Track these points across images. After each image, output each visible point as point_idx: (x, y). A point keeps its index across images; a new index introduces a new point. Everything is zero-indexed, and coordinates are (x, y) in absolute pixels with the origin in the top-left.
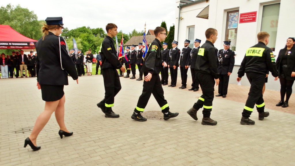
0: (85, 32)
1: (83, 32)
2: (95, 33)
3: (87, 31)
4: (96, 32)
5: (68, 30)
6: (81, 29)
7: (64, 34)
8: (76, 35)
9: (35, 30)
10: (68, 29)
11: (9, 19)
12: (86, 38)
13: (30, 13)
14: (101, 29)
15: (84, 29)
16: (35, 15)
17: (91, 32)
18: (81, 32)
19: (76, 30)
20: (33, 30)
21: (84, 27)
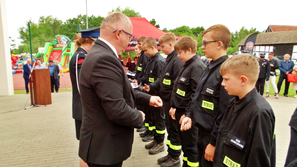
0: (185, 32)
1: (182, 31)
2: (195, 33)
3: (187, 31)
4: (197, 32)
5: (167, 31)
6: (181, 28)
10: (167, 29)
13: (136, 14)
14: (202, 27)
16: (140, 16)
17: (192, 32)
18: (180, 32)
21: (184, 27)
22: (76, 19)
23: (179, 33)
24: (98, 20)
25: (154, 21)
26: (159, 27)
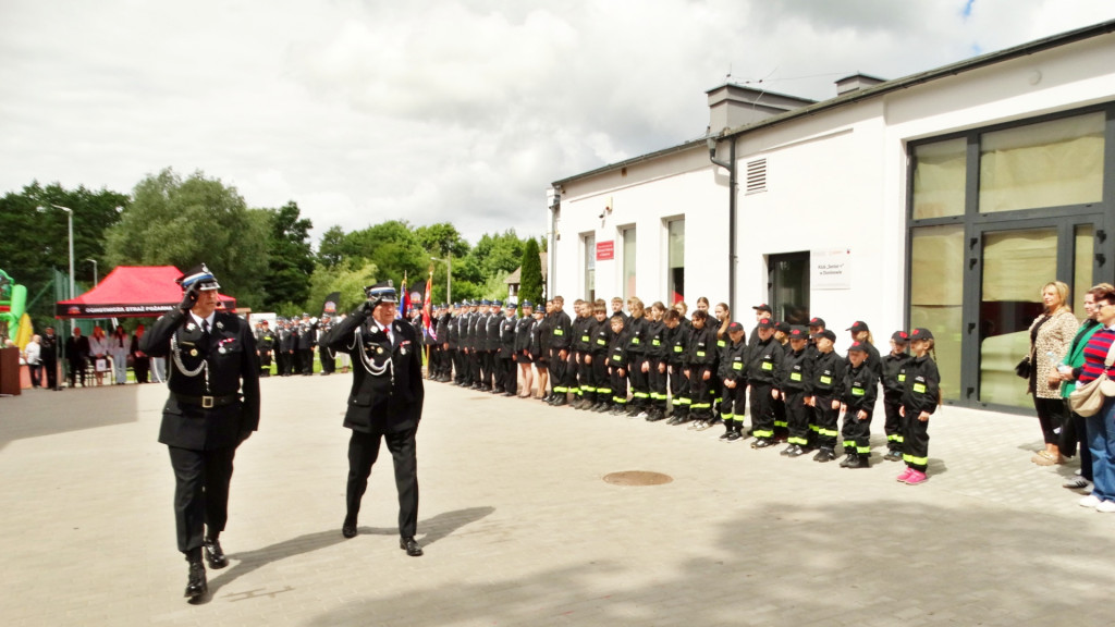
0: (394, 240)
1: (386, 238)
2: (428, 242)
3: (400, 236)
4: (431, 238)
5: (341, 235)
6: (382, 229)
7: (330, 245)
8: (363, 251)
9: (237, 244)
10: (342, 231)
11: (163, 216)
12: (397, 260)
13: (225, 193)
14: (447, 226)
15: (392, 229)
16: (239, 198)
17: (417, 239)
18: (382, 238)
19: (365, 234)
20: (230, 244)
21: (393, 224)
22: (17, 197)
23: (378, 242)
24: (102, 204)
25: (296, 208)
26: (311, 227)
